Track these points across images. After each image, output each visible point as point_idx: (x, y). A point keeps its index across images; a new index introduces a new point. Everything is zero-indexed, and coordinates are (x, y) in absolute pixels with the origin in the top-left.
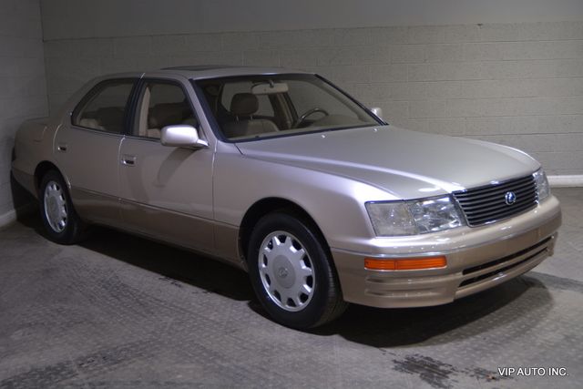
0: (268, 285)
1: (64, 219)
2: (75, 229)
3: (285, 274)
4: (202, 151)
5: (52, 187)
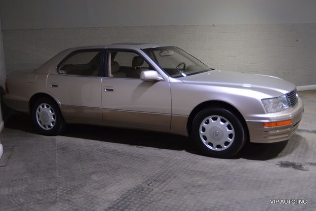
0: (205, 141)
1: (53, 123)
2: (61, 127)
3: (216, 135)
4: (159, 82)
5: (43, 107)
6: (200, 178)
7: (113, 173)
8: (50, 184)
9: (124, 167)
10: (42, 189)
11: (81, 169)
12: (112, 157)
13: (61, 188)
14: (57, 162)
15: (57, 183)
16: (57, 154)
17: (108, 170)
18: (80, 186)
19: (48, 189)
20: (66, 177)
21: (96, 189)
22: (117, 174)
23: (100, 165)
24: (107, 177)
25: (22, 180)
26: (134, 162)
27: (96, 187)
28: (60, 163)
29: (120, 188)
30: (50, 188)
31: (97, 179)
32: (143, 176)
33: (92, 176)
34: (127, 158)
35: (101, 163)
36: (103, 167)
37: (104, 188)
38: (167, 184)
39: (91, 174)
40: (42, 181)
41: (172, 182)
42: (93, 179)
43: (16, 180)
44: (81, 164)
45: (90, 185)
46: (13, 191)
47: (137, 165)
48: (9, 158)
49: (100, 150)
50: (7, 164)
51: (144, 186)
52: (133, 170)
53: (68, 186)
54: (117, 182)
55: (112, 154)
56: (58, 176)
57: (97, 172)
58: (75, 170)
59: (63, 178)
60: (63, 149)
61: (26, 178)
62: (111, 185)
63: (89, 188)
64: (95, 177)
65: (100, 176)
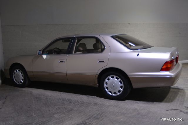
6: (121, 117)
7: (68, 113)
8: (29, 120)
9: (75, 109)
10: (24, 123)
11: (48, 111)
12: (67, 104)
13: (35, 122)
14: (33, 106)
15: (33, 119)
16: (33, 101)
17: (65, 111)
18: (47, 122)
19: (28, 123)
20: (39, 116)
21: (57, 123)
22: (70, 114)
23: (60, 108)
24: (64, 116)
25: (11, 117)
26: (81, 106)
27: (57, 122)
28: (35, 107)
29: (72, 123)
30: (28, 122)
31: (58, 117)
32: (86, 115)
33: (55, 115)
34: (76, 104)
35: (60, 107)
36: (62, 110)
37: (62, 123)
38: (101, 121)
39: (54, 114)
40: (23, 118)
41: (104, 119)
42: (55, 117)
43: (8, 117)
44: (48, 108)
45: (53, 120)
46: (5, 124)
47: (82, 108)
48: (4, 103)
49: (60, 99)
50: (2, 107)
51: (87, 121)
52: (80, 112)
53: (40, 121)
54: (70, 119)
55: (67, 101)
56: (33, 115)
57: (58, 113)
58: (44, 111)
59: (37, 116)
60: (37, 98)
61: (14, 116)
62: (66, 121)
63: (53, 122)
64: (56, 116)
65: (60, 115)
